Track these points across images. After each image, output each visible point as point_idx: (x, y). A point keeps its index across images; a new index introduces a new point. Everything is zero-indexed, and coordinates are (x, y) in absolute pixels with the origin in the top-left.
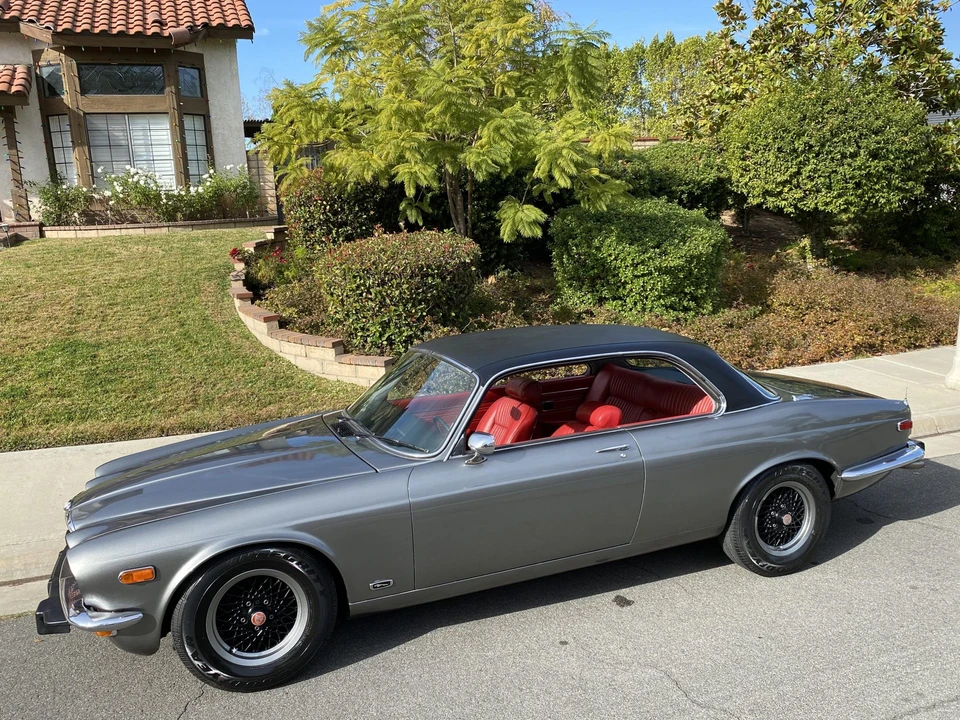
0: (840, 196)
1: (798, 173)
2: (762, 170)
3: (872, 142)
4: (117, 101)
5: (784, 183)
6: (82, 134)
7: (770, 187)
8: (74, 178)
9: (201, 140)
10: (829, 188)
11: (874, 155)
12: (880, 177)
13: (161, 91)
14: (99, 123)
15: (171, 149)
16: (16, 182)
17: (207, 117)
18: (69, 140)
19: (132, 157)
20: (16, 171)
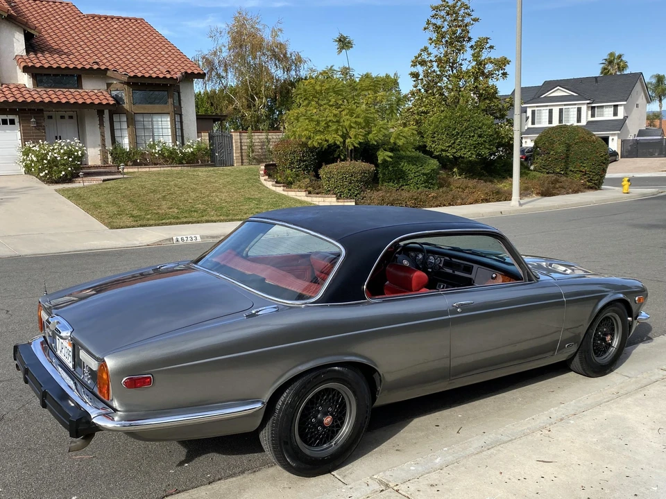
0: (469, 151)
1: (454, 143)
2: (441, 142)
3: (479, 131)
4: (149, 108)
5: (449, 146)
6: (131, 122)
7: (444, 148)
9: (179, 126)
10: (465, 148)
11: (480, 136)
12: (482, 144)
13: (166, 102)
14: (139, 118)
15: (170, 130)
16: (104, 145)
17: (181, 115)
18: (125, 126)
19: (153, 134)
20: (103, 140)
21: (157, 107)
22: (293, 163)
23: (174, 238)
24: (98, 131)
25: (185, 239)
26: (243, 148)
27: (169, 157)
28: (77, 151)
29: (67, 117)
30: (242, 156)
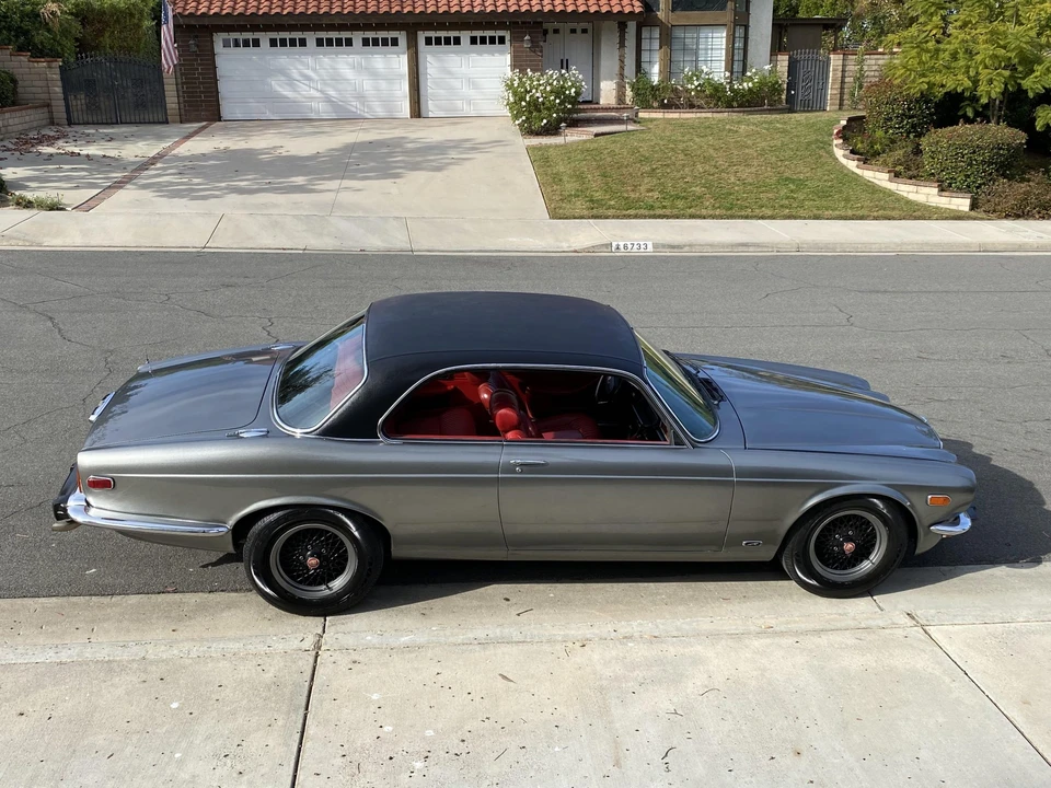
4: (694, 16)
6: (667, 39)
8: (655, 74)
9: (741, 45)
13: (723, 8)
14: (678, 33)
15: (724, 52)
16: (622, 76)
17: (747, 27)
18: (656, 45)
19: (697, 58)
20: (622, 68)
21: (709, 16)
22: (890, 119)
23: (614, 245)
24: (617, 53)
25: (630, 246)
26: (847, 80)
27: (711, 96)
28: (570, 89)
29: (579, 31)
30: (842, 94)
